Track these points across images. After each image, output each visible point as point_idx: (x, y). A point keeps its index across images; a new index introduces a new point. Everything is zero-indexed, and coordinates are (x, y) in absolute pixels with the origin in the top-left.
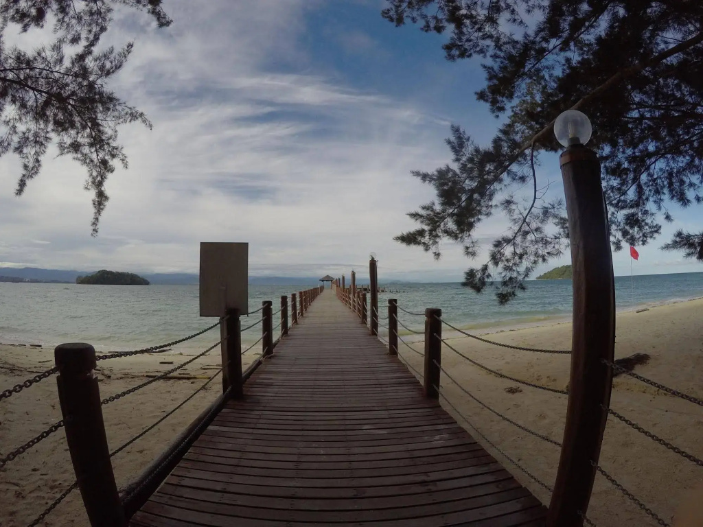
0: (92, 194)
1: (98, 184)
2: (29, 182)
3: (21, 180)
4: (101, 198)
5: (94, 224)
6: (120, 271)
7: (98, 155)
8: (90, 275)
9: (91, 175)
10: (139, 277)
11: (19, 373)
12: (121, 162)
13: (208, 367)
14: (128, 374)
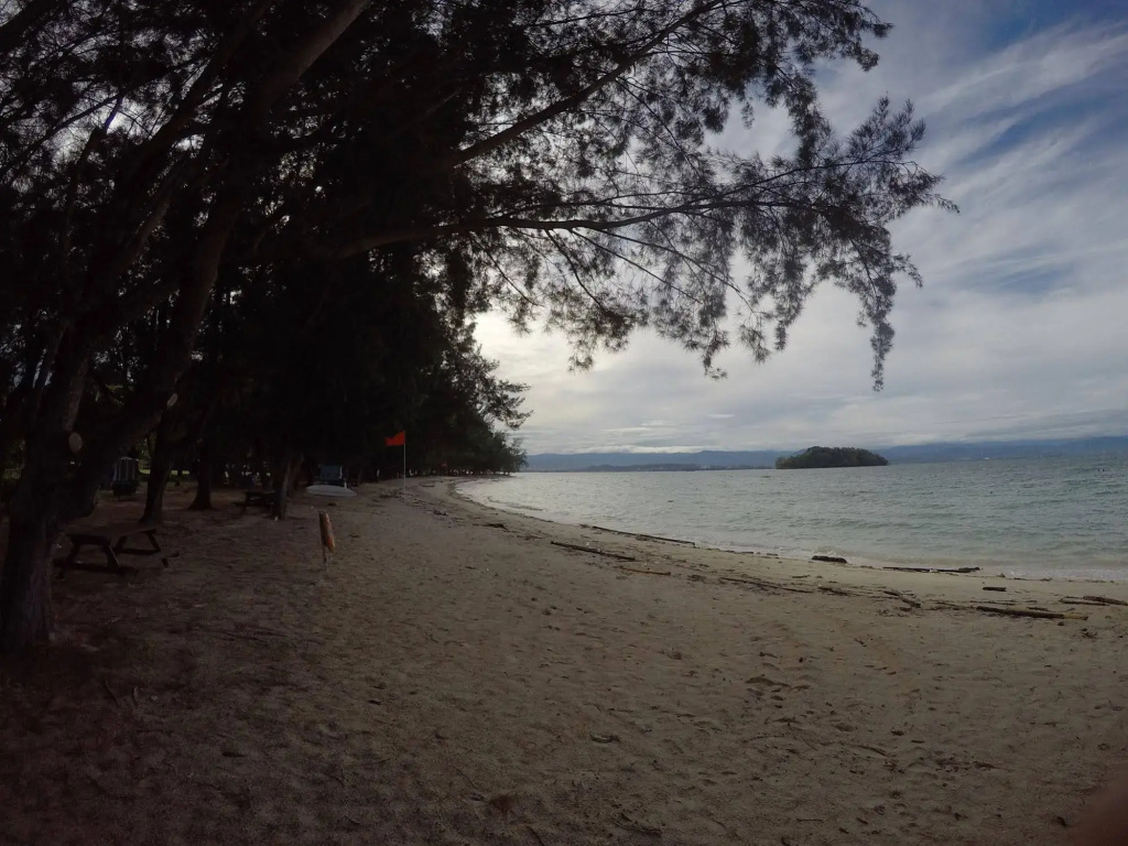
0: (871, 330)
1: (878, 316)
2: (789, 330)
3: (779, 329)
4: (885, 334)
5: (875, 373)
6: (840, 446)
7: (869, 273)
8: (795, 456)
9: (866, 303)
10: (870, 454)
11: (772, 590)
12: (910, 278)
13: (1070, 600)
14: (944, 603)
